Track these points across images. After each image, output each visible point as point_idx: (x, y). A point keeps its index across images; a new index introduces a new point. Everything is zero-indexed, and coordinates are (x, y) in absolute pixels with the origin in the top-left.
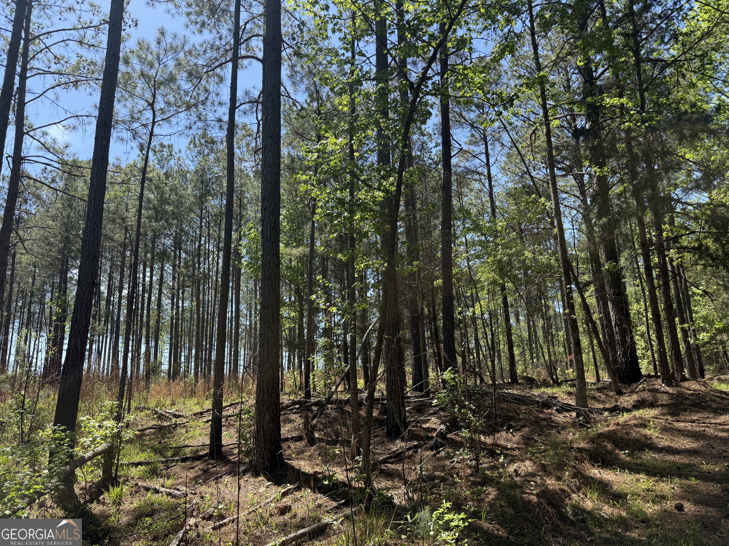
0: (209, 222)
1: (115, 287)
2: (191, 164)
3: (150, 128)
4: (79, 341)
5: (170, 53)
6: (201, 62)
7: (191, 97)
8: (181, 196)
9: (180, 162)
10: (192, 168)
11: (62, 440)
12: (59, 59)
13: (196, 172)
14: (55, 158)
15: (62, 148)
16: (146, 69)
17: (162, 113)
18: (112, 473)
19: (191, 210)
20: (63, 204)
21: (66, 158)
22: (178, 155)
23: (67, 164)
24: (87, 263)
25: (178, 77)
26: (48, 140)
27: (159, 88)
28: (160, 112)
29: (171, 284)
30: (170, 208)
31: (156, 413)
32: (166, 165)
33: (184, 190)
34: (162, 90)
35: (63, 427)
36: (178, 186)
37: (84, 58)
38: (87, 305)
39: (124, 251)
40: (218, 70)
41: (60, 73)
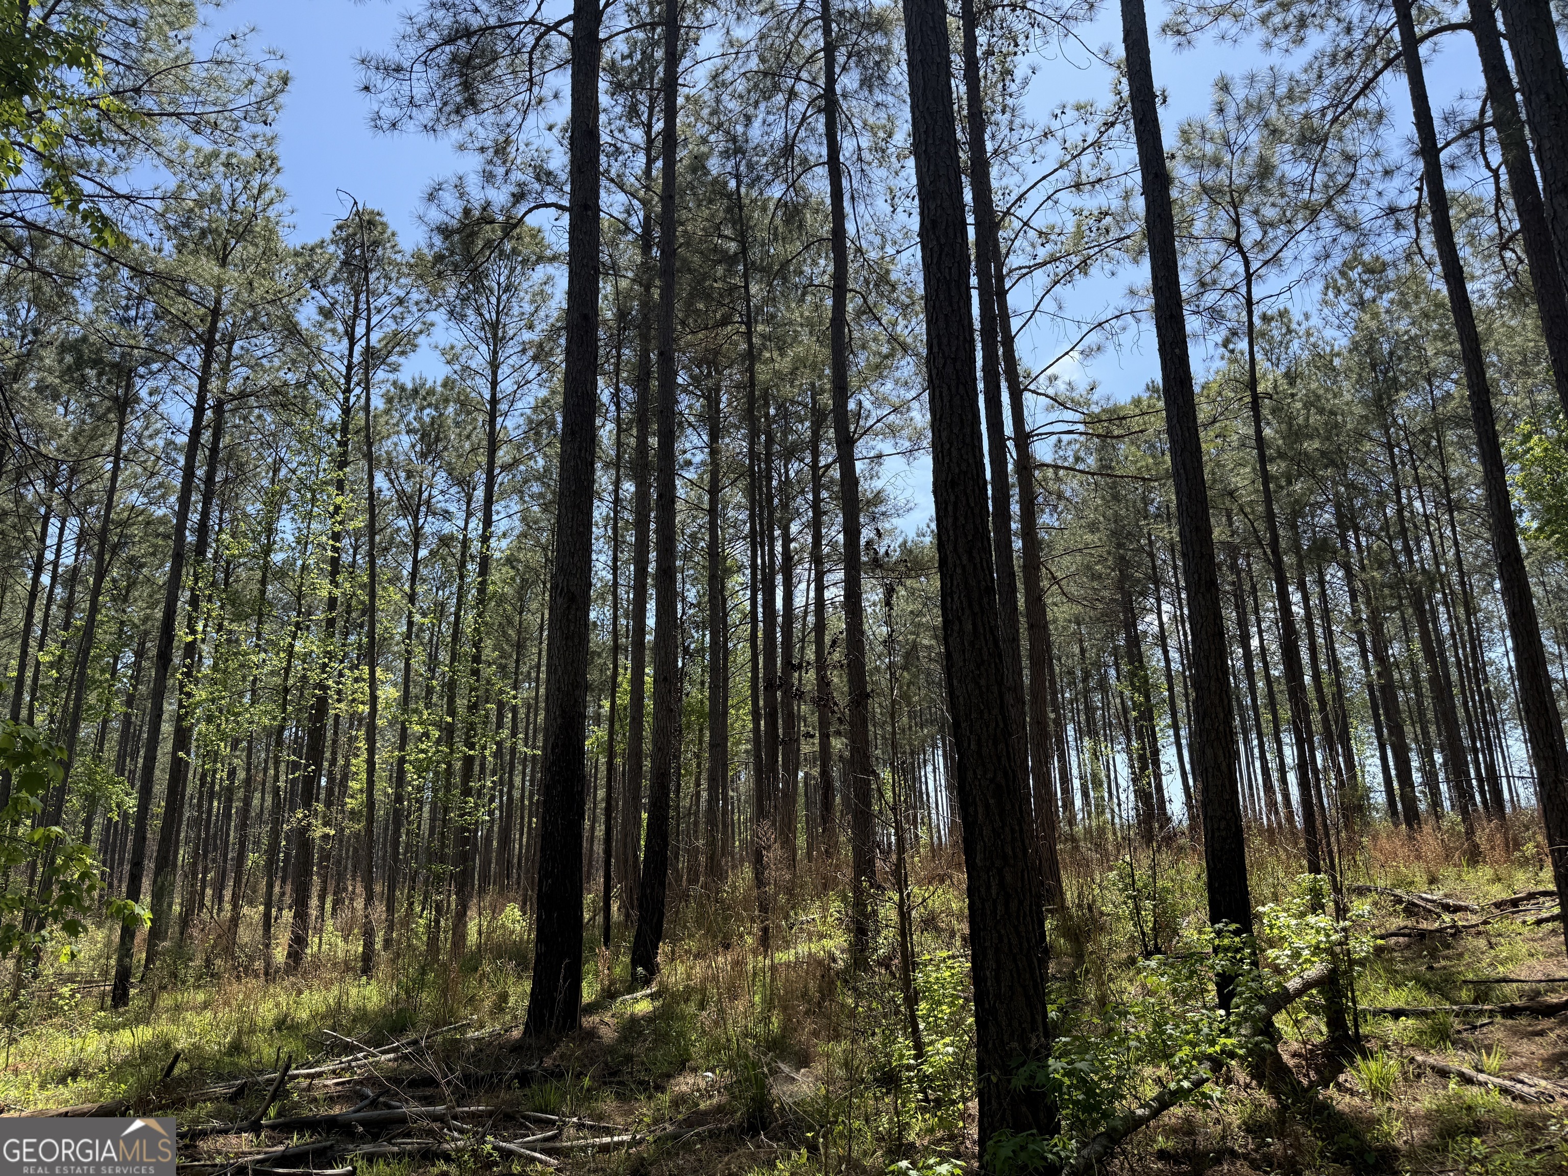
0: (1410, 452)
1: (1231, 638)
2: (1338, 334)
3: (1243, 290)
4: (1221, 753)
5: (1248, 121)
6: (1316, 103)
7: (1312, 190)
8: (1332, 413)
9: (1312, 340)
10: (1342, 342)
11: (1238, 950)
12: (1047, 234)
13: (1355, 347)
14: (1078, 417)
15: (1084, 393)
16: (1209, 176)
17: (1262, 250)
18: (1348, 1029)
19: (1361, 436)
20: (1103, 498)
21: (1096, 409)
22: (1303, 327)
23: (1100, 421)
24: (1200, 596)
25: (1275, 160)
26: (1061, 386)
27: (1241, 201)
28: (1255, 250)
29: (1348, 610)
30: (1311, 446)
31: (1399, 900)
32: (1283, 356)
33: (1335, 397)
34: (1250, 201)
35: (1233, 927)
36: (1321, 392)
37: (1085, 213)
38: (1218, 679)
39: (1235, 560)
40: (1361, 103)
41: (1053, 259)
